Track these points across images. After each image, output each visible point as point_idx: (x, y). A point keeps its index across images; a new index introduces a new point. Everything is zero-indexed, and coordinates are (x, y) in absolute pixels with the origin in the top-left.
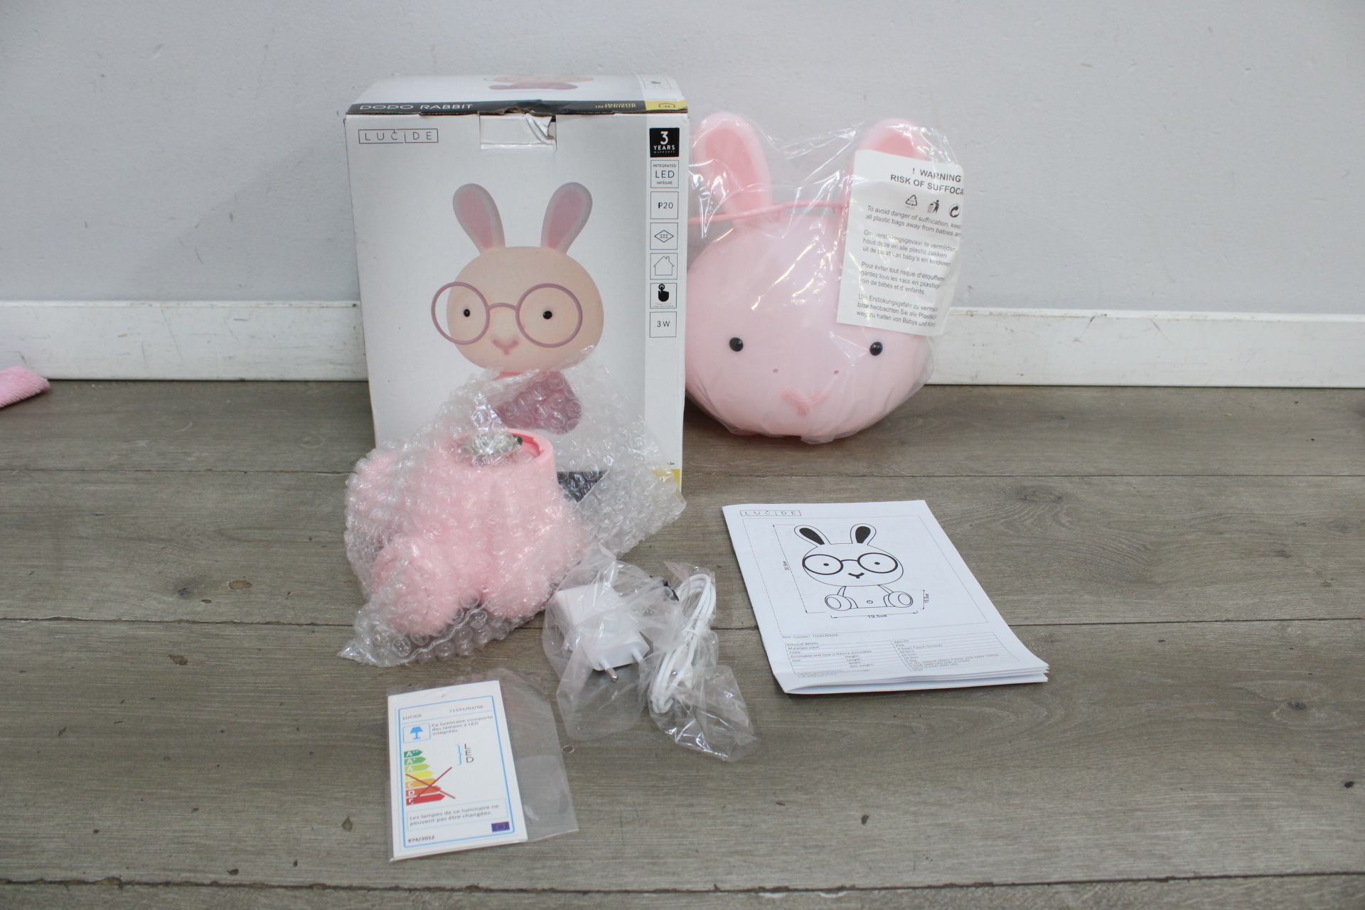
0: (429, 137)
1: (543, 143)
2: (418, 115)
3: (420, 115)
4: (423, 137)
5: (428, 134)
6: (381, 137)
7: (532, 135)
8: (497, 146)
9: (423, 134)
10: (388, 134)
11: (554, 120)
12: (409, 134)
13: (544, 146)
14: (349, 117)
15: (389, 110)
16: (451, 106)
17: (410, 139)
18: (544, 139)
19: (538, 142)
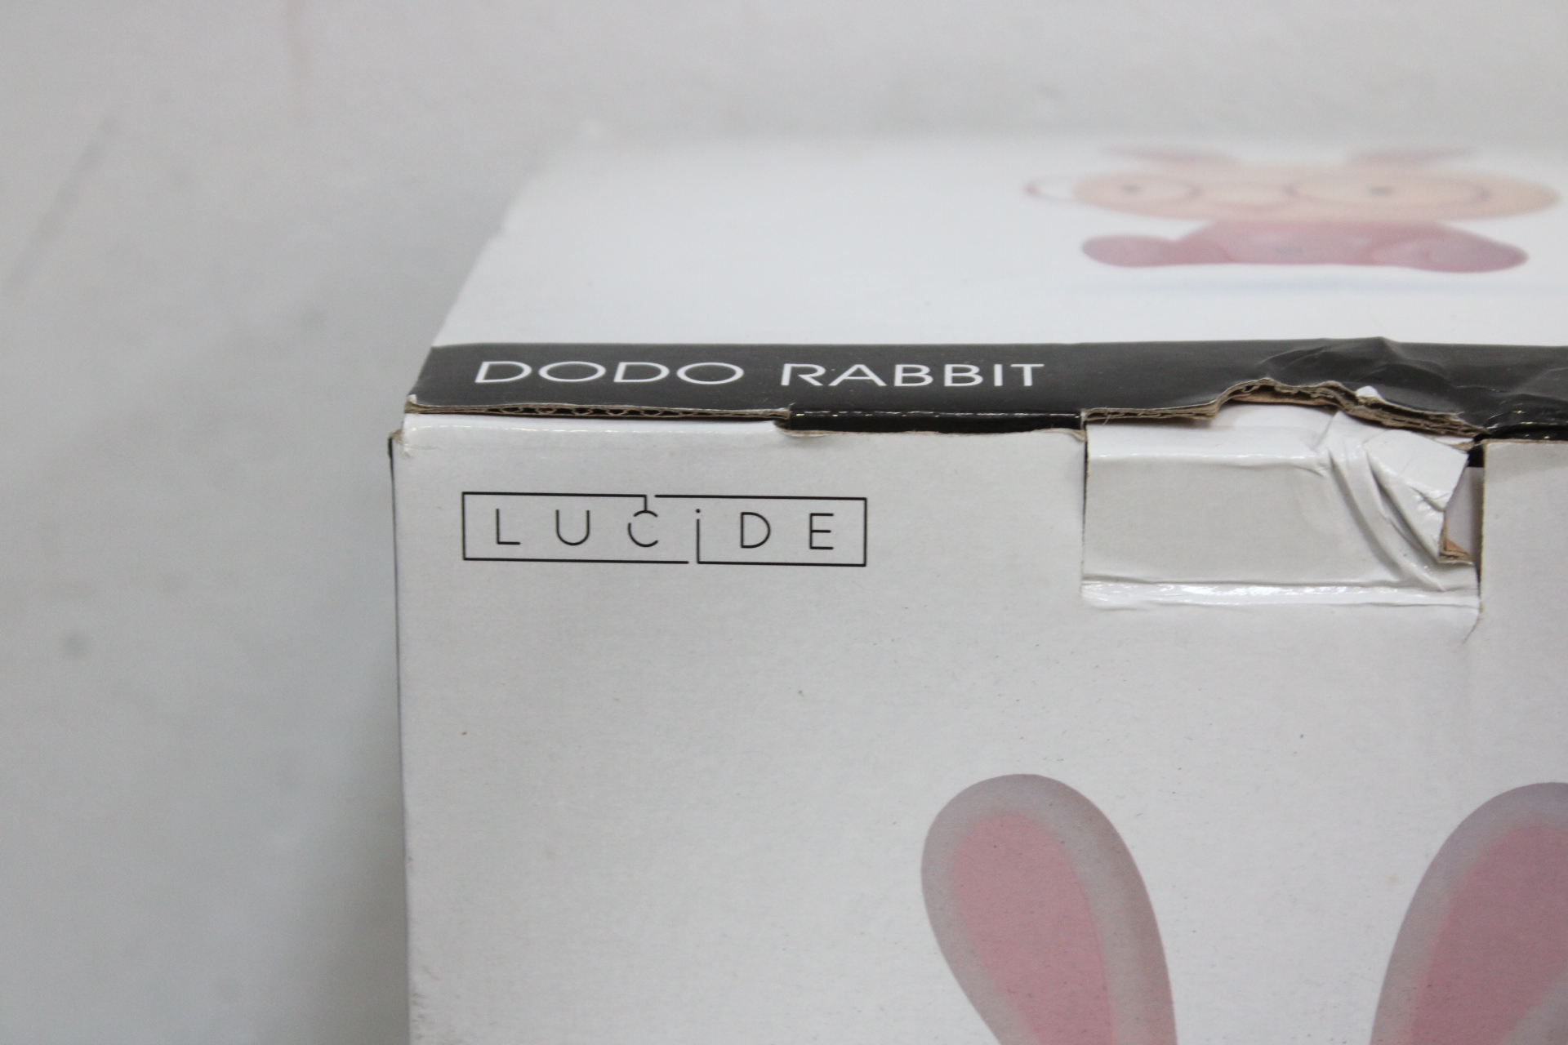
0: (819, 540)
1: (1414, 583)
2: (769, 427)
3: (788, 424)
4: (789, 541)
5: (819, 523)
6: (573, 532)
7: (1354, 543)
8: (1167, 592)
9: (790, 521)
10: (612, 517)
11: (1476, 458)
12: (721, 521)
13: (1420, 597)
14: (417, 425)
15: (624, 393)
16: (937, 373)
17: (721, 542)
18: (1412, 565)
19: (1387, 575)
